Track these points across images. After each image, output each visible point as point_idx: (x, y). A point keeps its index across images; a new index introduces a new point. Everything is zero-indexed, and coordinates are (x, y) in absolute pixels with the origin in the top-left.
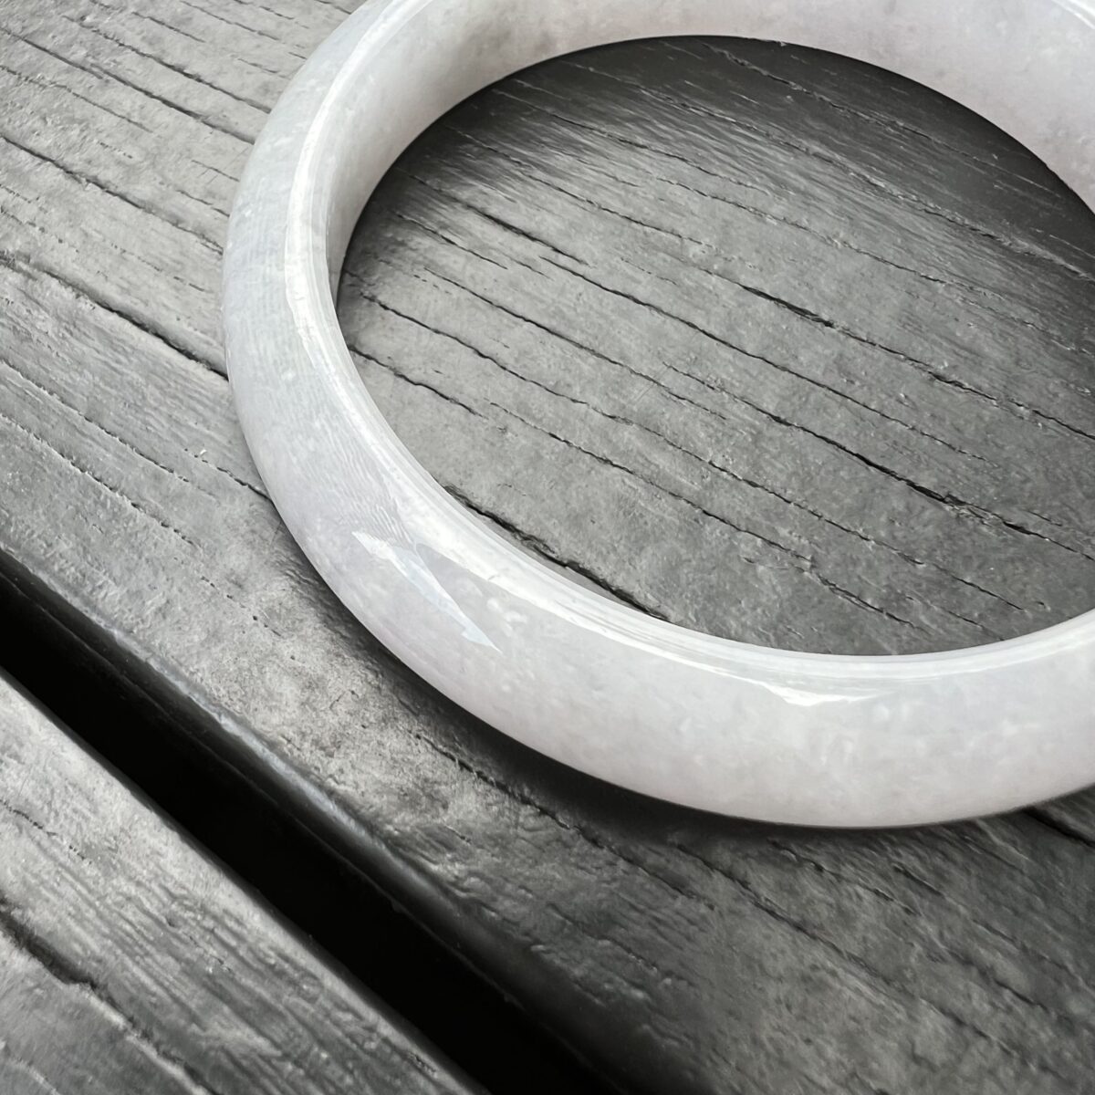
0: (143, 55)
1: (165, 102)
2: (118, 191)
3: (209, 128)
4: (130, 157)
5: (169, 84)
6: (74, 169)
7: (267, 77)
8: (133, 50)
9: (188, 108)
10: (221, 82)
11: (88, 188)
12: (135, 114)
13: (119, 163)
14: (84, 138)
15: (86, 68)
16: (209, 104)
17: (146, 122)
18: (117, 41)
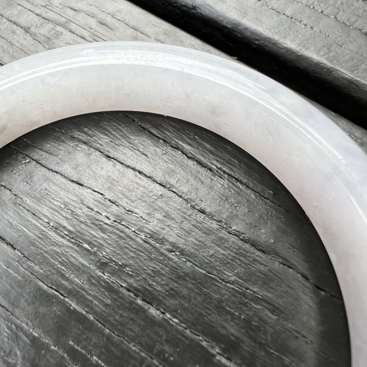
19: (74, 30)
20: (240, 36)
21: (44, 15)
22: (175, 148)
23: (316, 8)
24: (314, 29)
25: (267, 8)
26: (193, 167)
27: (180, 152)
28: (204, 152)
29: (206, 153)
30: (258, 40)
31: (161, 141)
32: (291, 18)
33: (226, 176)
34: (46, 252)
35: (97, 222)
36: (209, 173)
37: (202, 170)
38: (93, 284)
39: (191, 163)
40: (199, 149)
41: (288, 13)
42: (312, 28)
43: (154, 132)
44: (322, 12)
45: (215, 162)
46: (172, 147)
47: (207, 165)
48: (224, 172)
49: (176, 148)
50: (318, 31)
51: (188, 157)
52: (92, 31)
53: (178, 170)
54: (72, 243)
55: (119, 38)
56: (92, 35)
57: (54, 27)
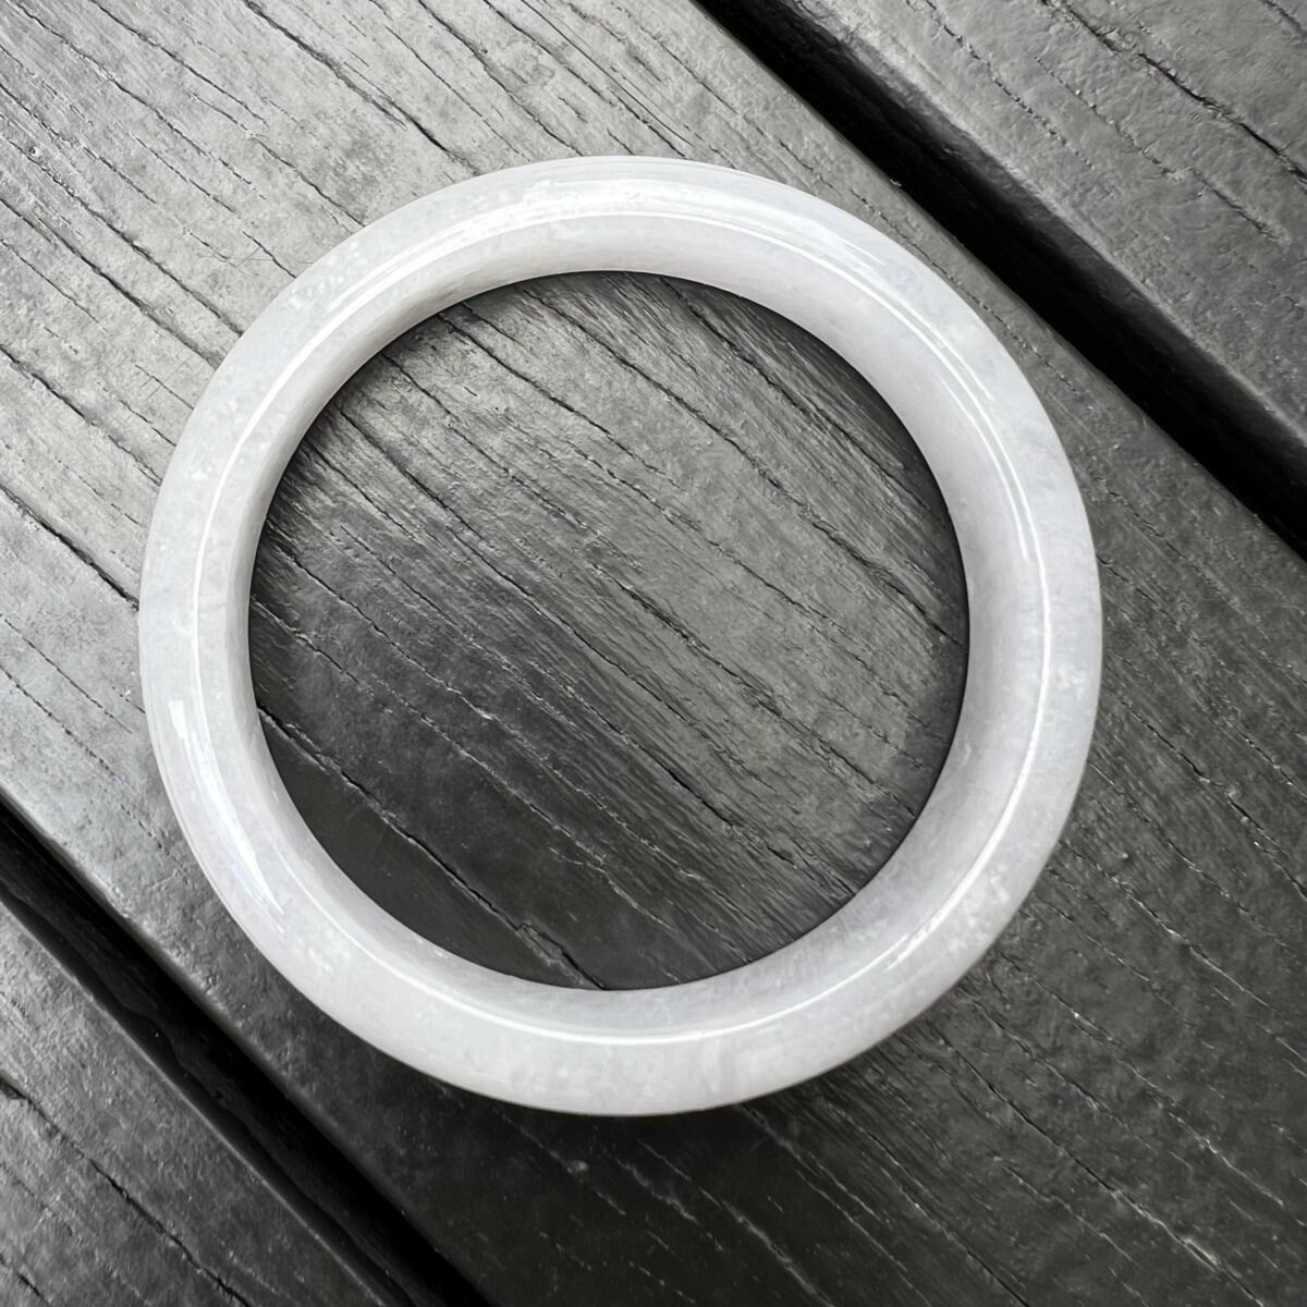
0: (94, 213)
1: (112, 282)
2: (63, 393)
3: (153, 323)
4: (76, 352)
5: (116, 259)
6: (22, 358)
7: (217, 264)
8: (83, 203)
9: (136, 294)
10: (170, 266)
11: (34, 386)
12: (83, 296)
13: (66, 358)
14: (32, 320)
15: (34, 223)
16: (157, 291)
17: (92, 308)
18: (66, 188)
19: (578, 69)
20: (918, 128)
21: (516, 19)
22: (748, 361)
23: (1085, 97)
24: (1068, 144)
25: (987, 78)
26: (774, 402)
27: (755, 371)
28: (798, 375)
29: (803, 380)
30: (951, 148)
31: (725, 345)
32: (1030, 111)
33: (830, 426)
34: (499, 518)
35: (592, 480)
36: (801, 418)
37: (790, 410)
38: (577, 580)
39: (771, 393)
40: (790, 369)
41: (1028, 97)
42: (1064, 142)
43: (714, 321)
44: (1094, 107)
45: (815, 398)
46: (744, 359)
47: (801, 401)
48: (828, 419)
49: (751, 363)
50: (1074, 151)
51: (769, 383)
52: (615, 75)
53: (748, 404)
54: (546, 509)
55: (671, 105)
56: (616, 86)
57: (535, 53)
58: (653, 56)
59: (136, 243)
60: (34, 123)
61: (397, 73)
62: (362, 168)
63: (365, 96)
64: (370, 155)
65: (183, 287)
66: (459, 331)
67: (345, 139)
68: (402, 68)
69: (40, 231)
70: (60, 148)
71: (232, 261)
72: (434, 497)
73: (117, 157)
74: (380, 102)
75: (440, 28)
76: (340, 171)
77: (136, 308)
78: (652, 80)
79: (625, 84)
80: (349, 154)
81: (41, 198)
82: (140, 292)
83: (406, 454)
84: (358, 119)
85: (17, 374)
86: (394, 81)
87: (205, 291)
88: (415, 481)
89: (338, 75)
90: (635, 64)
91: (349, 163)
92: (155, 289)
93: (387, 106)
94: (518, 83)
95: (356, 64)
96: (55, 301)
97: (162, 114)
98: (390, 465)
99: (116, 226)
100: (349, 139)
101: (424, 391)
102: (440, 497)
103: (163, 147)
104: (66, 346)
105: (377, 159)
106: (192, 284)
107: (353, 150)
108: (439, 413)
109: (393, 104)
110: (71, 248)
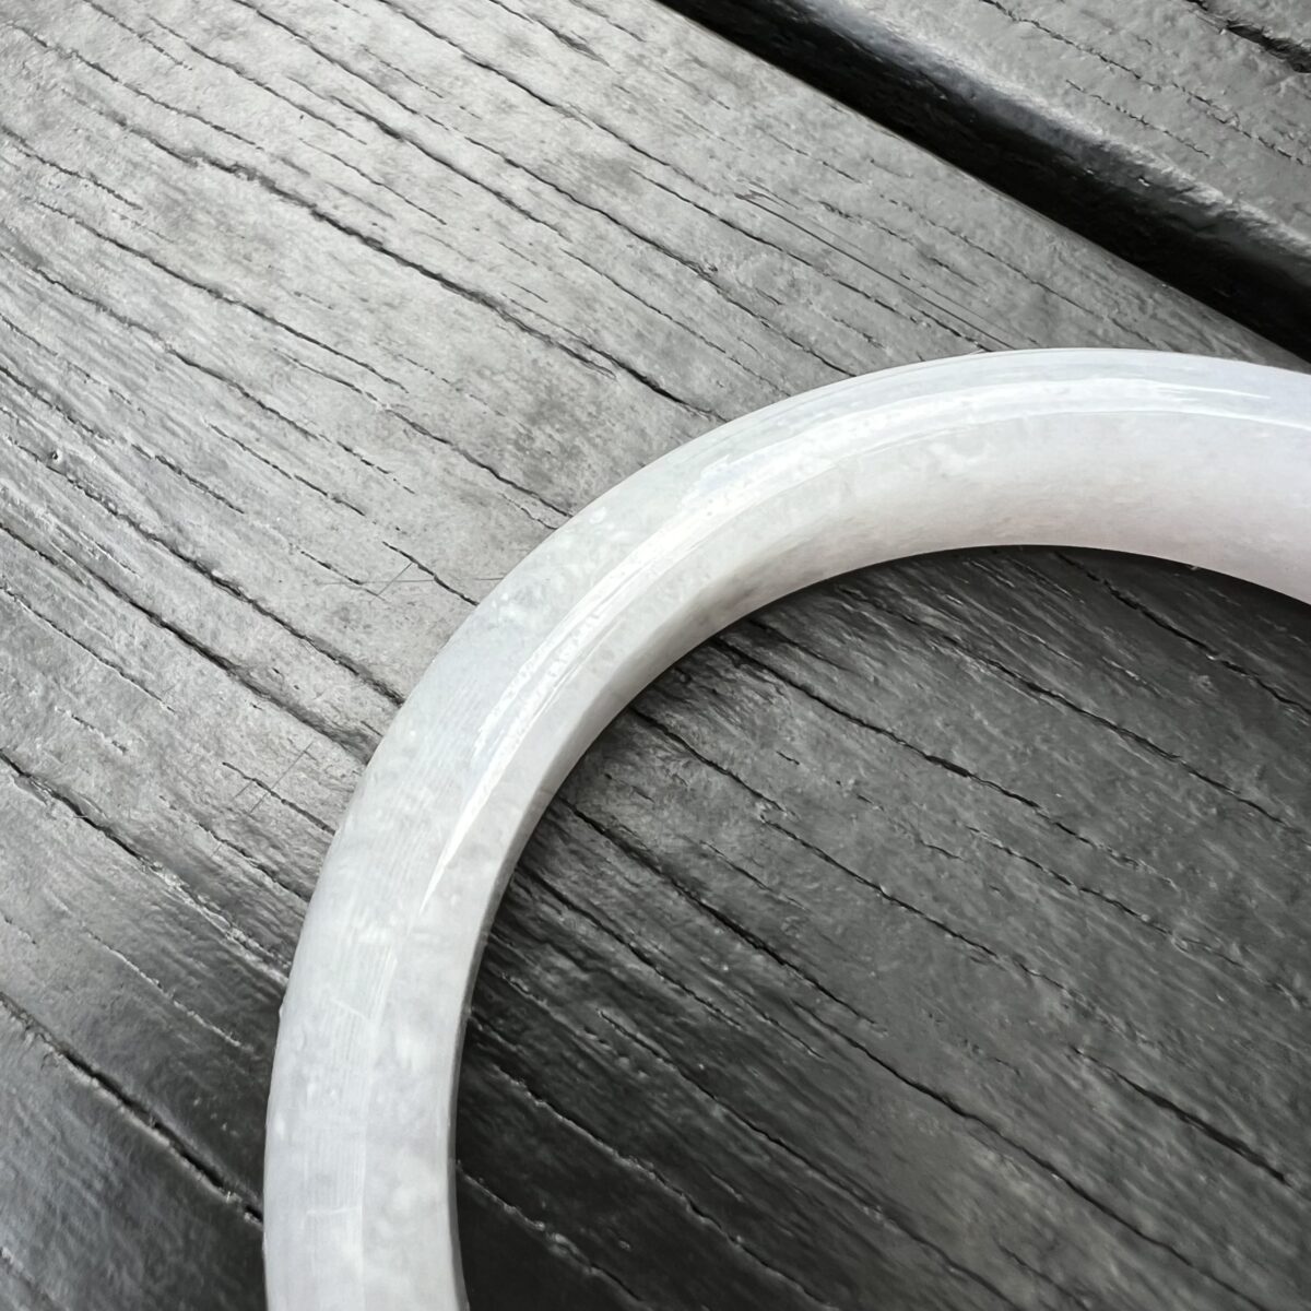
0: (148, 536)
1: (181, 635)
3: (250, 693)
4: (124, 749)
5: (185, 600)
6: (34, 769)
7: (346, 593)
8: (132, 523)
9: (218, 650)
10: (273, 603)
11: (55, 813)
12: (134, 661)
13: (106, 760)
14: (51, 706)
15: (56, 557)
16: (252, 644)
17: (150, 676)
18: (106, 504)
19: (852, 280)
21: (749, 226)
31: (1189, 645)
46: (1226, 665)
52: (909, 284)
55: (1000, 314)
56: (913, 298)
57: (786, 266)
58: (957, 256)
59: (215, 573)
60: (57, 419)
61: (589, 307)
62: (557, 436)
63: (547, 340)
64: (567, 418)
65: (294, 633)
66: (752, 661)
67: (524, 400)
68: (595, 300)
69: (65, 569)
70: (95, 449)
71: (370, 587)
72: (760, 946)
73: (181, 454)
74: (571, 346)
75: (643, 246)
76: (526, 445)
77: (220, 672)
78: (966, 286)
79: (928, 294)
80: (534, 419)
81: (67, 521)
82: (226, 647)
83: (695, 873)
84: (541, 371)
85: (27, 795)
86: (587, 317)
87: (332, 636)
88: (722, 919)
89: (505, 316)
90: (936, 268)
91: (536, 432)
92: (247, 639)
93: (581, 352)
94: (770, 305)
95: (528, 300)
96: (90, 671)
97: (247, 390)
98: (675, 895)
99: (182, 551)
100: (530, 398)
101: (710, 763)
102: (771, 944)
103: (252, 434)
104: (108, 741)
105: (578, 421)
106: (310, 626)
107: (540, 414)
108: (743, 799)
109: (591, 347)
110: (114, 590)
